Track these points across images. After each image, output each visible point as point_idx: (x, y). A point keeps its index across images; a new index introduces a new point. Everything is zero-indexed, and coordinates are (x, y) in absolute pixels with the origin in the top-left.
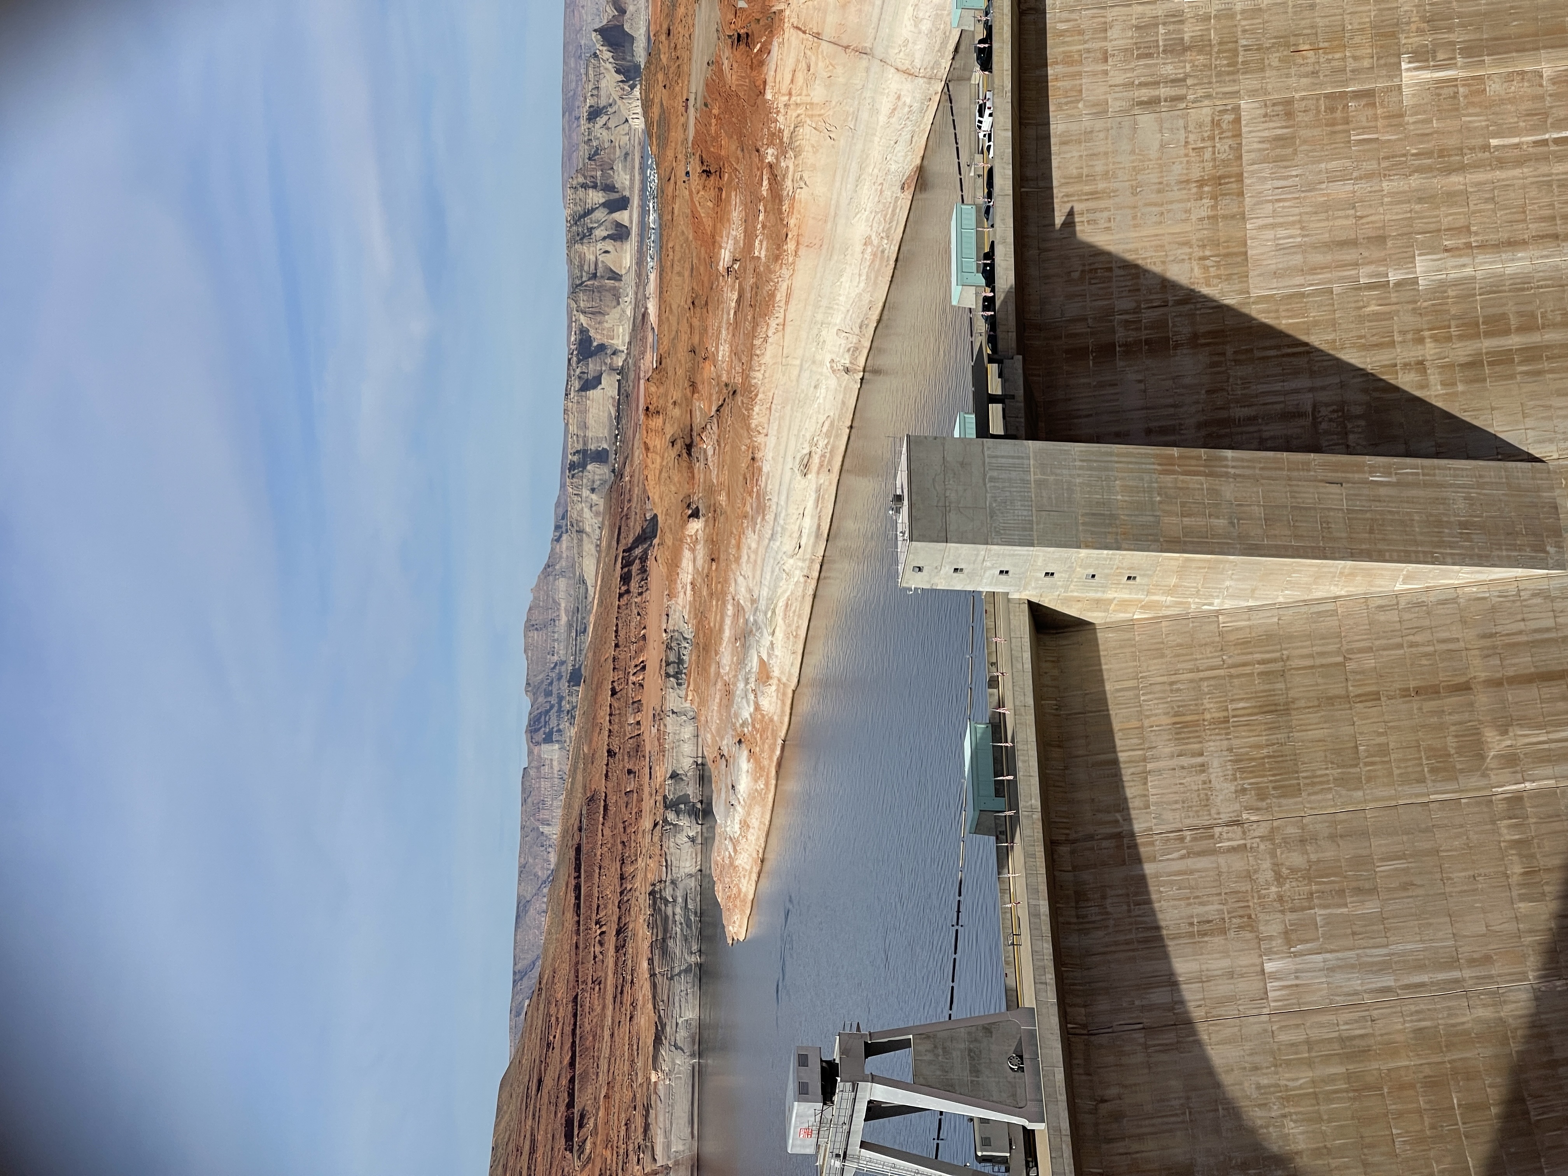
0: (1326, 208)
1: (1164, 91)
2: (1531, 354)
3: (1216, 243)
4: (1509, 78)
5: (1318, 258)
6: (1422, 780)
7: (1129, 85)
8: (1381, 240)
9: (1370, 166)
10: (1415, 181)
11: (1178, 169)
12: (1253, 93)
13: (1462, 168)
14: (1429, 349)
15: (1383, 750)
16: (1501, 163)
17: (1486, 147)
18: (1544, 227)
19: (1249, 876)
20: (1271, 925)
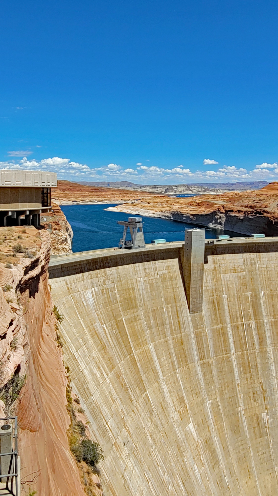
0: (232, 284)
1: (246, 262)
2: (215, 309)
3: (227, 270)
4: (249, 306)
5: (226, 283)
6: (164, 297)
7: (246, 258)
8: (229, 290)
9: (237, 289)
10: (236, 295)
11: (236, 264)
12: (246, 274)
13: (238, 300)
14: (215, 297)
15: (167, 292)
16: (238, 305)
17: (240, 303)
18: (231, 311)
19: (152, 276)
20: (146, 279)
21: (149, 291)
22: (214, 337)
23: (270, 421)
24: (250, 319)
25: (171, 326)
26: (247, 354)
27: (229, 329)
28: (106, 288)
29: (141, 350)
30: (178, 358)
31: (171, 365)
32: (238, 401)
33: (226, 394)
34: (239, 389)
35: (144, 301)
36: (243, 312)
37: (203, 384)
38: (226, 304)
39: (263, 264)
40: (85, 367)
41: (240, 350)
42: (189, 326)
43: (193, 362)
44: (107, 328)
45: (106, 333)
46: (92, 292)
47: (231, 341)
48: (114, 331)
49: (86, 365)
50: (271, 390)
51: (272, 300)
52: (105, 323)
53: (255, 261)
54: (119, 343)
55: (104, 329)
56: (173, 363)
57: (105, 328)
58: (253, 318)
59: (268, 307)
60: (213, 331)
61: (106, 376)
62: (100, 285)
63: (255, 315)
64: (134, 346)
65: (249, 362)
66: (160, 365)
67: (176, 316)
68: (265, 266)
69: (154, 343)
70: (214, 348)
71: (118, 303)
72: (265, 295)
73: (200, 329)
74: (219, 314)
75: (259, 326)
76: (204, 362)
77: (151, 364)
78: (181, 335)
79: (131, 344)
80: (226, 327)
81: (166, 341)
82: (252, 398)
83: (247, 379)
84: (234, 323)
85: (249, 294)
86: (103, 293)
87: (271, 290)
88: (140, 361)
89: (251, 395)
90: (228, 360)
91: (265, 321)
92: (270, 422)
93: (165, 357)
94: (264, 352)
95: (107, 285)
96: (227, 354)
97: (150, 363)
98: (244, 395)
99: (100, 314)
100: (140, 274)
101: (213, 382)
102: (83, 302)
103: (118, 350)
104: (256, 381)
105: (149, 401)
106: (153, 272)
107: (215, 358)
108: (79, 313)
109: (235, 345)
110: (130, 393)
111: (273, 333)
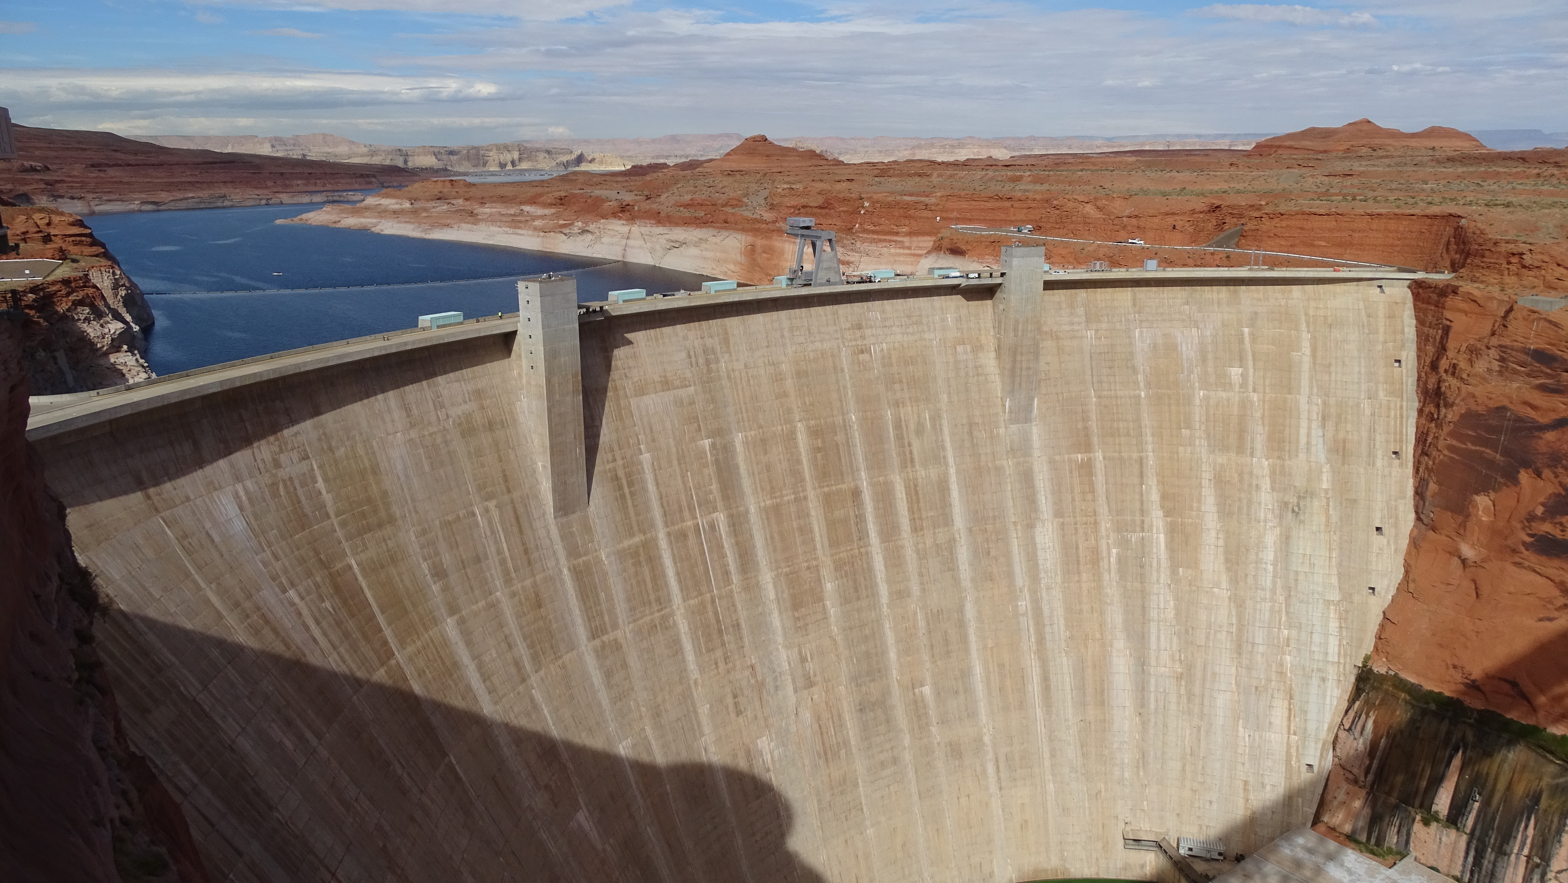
0: (662, 421)
1: (693, 359)
2: (623, 497)
4: (710, 475)
6: (475, 481)
7: (694, 347)
8: (654, 441)
9: (677, 434)
10: (674, 450)
12: (696, 391)
13: (680, 464)
14: (620, 462)
15: (483, 466)
16: (683, 477)
17: (687, 471)
18: (664, 494)
19: (430, 424)
20: (413, 434)
21: (427, 468)
22: (624, 570)
23: (776, 753)
24: (715, 509)
25: (503, 562)
26: (713, 601)
27: (663, 543)
28: (286, 478)
29: (419, 643)
30: (531, 646)
31: (513, 670)
32: (699, 724)
33: (667, 711)
34: (698, 693)
35: (413, 500)
36: (697, 494)
37: (605, 702)
38: (649, 477)
39: (737, 360)
40: (239, 730)
41: (696, 593)
42: (555, 553)
43: (572, 647)
44: (302, 598)
45: (299, 614)
46: (237, 496)
47: (671, 572)
48: (327, 604)
49: (244, 725)
50: (775, 679)
51: (766, 453)
52: (293, 585)
53: (714, 353)
54: (347, 635)
55: (293, 604)
56: (518, 664)
57: (297, 600)
58: (720, 504)
59: (756, 472)
60: (622, 555)
61: (314, 741)
62: (262, 470)
63: (726, 497)
64: (396, 636)
65: (718, 621)
66: (482, 675)
67: (515, 529)
68: (742, 367)
69: (456, 617)
70: (628, 600)
71: (328, 517)
72: (746, 443)
73: (585, 555)
74: (635, 506)
75: (737, 523)
76: (603, 642)
77: (455, 676)
78: (535, 582)
79: (388, 632)
80: (655, 540)
81: (493, 606)
82: (731, 708)
83: (716, 664)
84: (673, 524)
85: (707, 443)
86: (275, 494)
87: (761, 427)
88: (419, 675)
89: (730, 700)
90: (666, 624)
91: (752, 509)
92: (776, 758)
93: (493, 652)
94: (751, 587)
95: (287, 470)
96: (662, 609)
97: (451, 675)
98: (711, 706)
99: (273, 561)
100: (393, 421)
101: (632, 689)
102: (207, 533)
103: (347, 657)
104: (738, 663)
105: (458, 779)
106: (433, 413)
107: (631, 626)
108: (199, 568)
109: (680, 582)
110: (399, 771)
111: (772, 537)
